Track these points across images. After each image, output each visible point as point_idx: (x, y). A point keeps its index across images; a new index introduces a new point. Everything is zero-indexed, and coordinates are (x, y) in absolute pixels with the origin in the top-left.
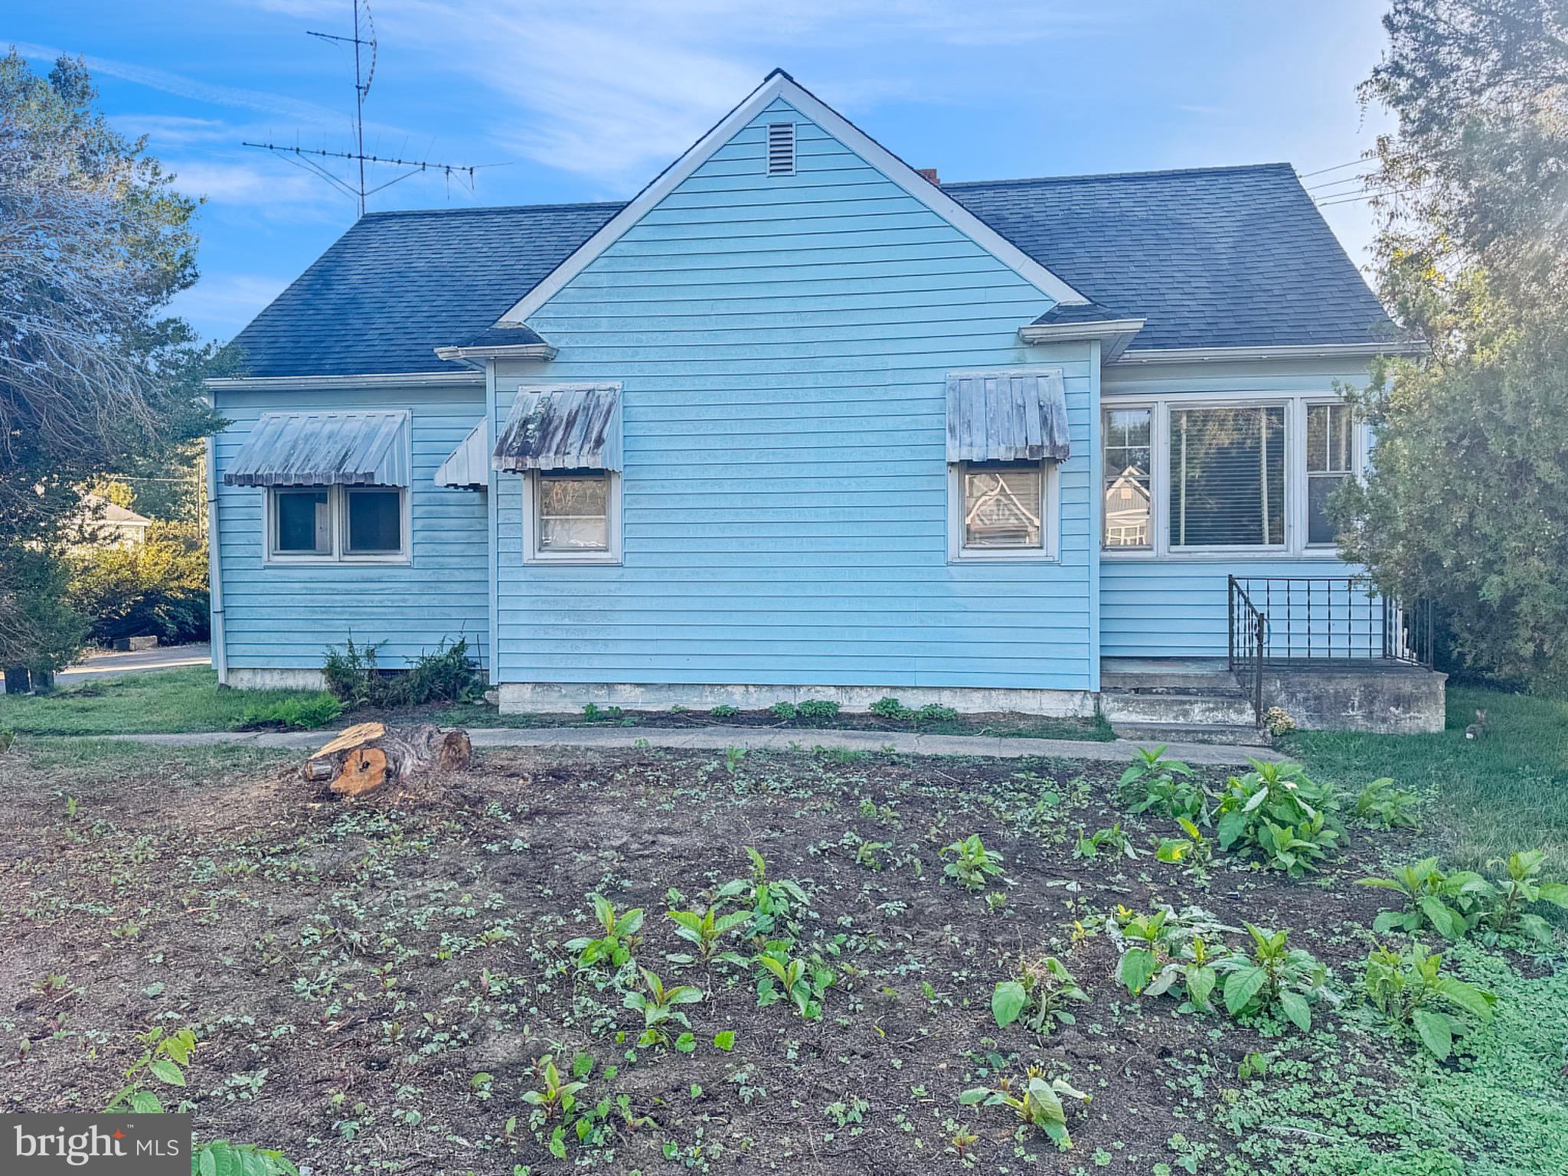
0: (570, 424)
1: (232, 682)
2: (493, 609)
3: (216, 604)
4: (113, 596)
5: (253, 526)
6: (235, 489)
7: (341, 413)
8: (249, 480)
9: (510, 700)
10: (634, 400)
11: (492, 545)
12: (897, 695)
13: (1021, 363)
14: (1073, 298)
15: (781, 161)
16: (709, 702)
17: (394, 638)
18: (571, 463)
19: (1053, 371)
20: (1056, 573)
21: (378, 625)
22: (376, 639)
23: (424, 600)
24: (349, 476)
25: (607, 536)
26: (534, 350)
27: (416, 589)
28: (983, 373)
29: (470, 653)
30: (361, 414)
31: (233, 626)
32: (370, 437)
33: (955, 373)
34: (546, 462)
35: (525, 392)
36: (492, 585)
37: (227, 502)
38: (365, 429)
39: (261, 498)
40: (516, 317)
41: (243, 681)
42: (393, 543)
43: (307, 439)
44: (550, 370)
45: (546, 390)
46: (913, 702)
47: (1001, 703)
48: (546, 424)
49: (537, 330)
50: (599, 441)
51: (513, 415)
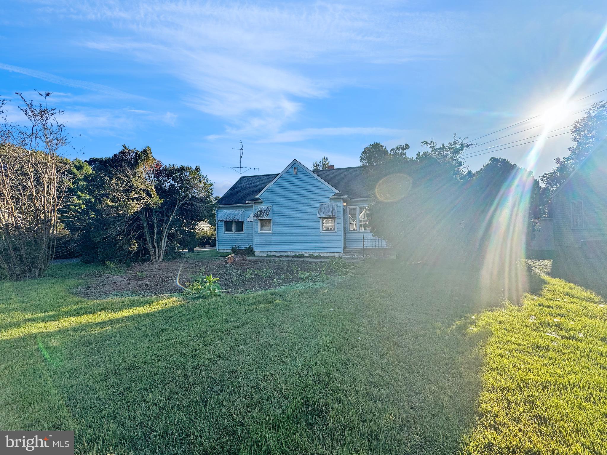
0: (264, 212)
1: (219, 251)
2: (254, 240)
3: (217, 239)
4: (203, 238)
5: (222, 227)
6: (219, 222)
7: (235, 210)
8: (221, 221)
9: (257, 254)
10: (274, 208)
11: (254, 230)
12: (313, 253)
13: (331, 202)
14: (339, 192)
15: (295, 172)
16: (285, 254)
17: (242, 245)
18: (264, 218)
19: (335, 203)
20: (337, 234)
21: (240, 243)
22: (239, 245)
23: (246, 239)
24: (235, 220)
25: (270, 229)
26: (260, 201)
27: (245, 237)
28: (325, 203)
29: (252, 247)
30: (237, 210)
31: (219, 243)
32: (238, 214)
33: (321, 203)
34: (260, 218)
35: (259, 207)
36: (254, 236)
37: (219, 224)
38: (238, 213)
39: (223, 223)
40: (258, 196)
41: (221, 251)
42: (242, 230)
43: (230, 214)
44: (262, 204)
45: (262, 207)
46: (315, 254)
47: (329, 255)
48: (261, 212)
49: (260, 198)
50: (268, 215)
51: (257, 211)
